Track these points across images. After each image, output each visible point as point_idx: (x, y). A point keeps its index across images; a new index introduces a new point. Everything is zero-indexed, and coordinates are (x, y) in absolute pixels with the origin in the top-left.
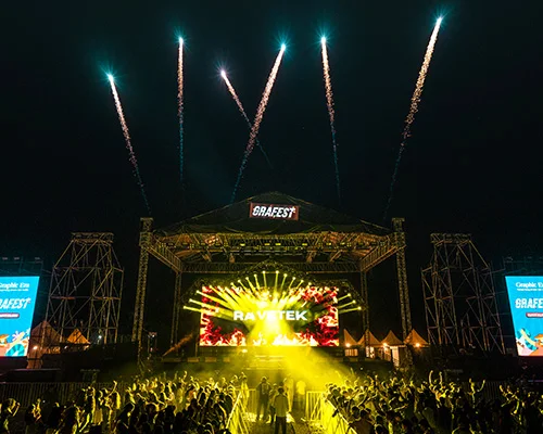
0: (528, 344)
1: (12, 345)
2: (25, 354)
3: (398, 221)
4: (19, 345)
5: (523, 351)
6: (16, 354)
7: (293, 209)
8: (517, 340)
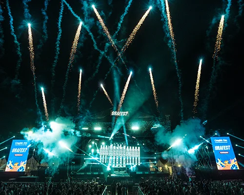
0: (221, 165)
1: (20, 167)
2: (24, 171)
3: (168, 116)
4: (22, 167)
5: (219, 168)
6: (21, 171)
7: (127, 112)
8: (217, 163)
